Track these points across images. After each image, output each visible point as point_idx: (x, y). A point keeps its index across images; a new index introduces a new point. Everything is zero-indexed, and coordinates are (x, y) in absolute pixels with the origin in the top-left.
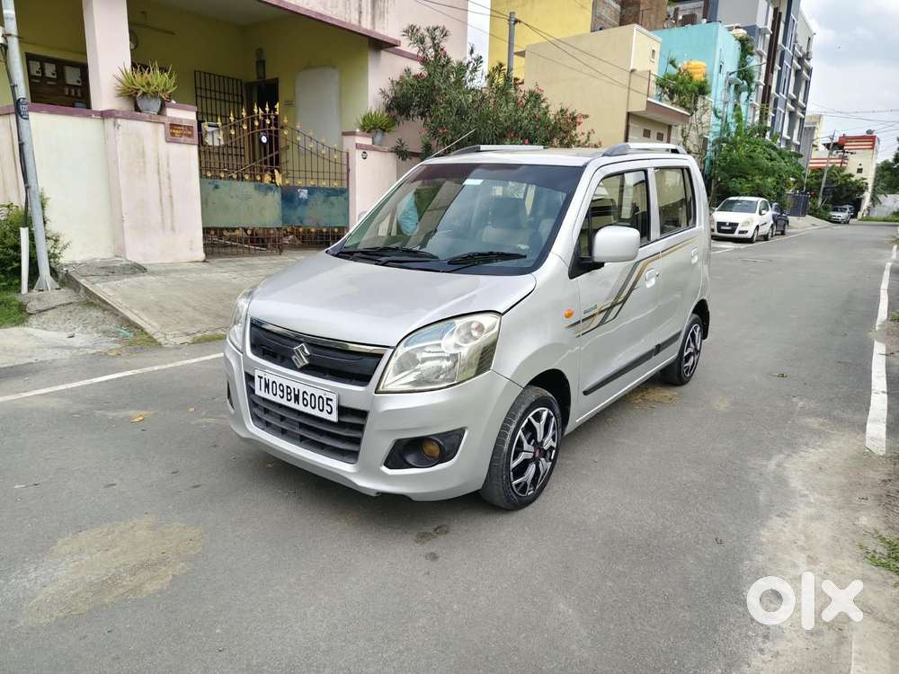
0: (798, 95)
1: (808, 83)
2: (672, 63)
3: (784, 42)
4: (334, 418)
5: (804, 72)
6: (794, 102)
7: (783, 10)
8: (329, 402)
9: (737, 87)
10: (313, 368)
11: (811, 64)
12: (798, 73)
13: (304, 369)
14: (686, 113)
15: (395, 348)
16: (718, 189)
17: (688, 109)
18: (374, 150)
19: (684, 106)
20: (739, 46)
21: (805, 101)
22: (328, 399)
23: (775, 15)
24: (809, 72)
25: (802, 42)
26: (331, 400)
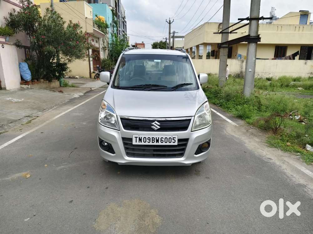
0: (124, 29)
1: (126, 26)
2: (96, 16)
3: (119, 12)
4: (176, 144)
5: (125, 23)
6: (124, 32)
7: (117, 2)
8: (174, 139)
9: (113, 26)
10: (162, 129)
11: (126, 20)
12: (123, 22)
13: (158, 130)
14: (104, 34)
15: (195, 116)
16: (115, 60)
17: (104, 33)
18: (7, 44)
19: (103, 32)
20: (112, 12)
21: (126, 31)
22: (173, 138)
23: (115, 3)
24: (126, 22)
25: (123, 13)
26: (175, 138)
